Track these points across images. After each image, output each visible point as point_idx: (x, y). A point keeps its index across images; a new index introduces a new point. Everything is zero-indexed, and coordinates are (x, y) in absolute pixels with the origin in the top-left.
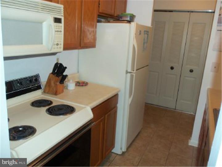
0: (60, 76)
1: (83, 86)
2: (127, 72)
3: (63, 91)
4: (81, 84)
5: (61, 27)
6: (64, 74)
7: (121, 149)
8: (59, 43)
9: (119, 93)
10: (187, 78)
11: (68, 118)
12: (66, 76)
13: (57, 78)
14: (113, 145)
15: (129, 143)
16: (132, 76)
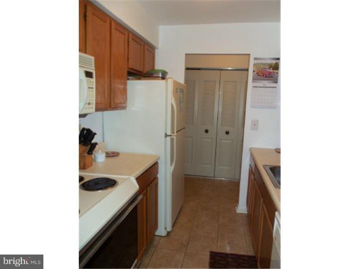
0: (88, 145)
1: (113, 156)
2: (166, 136)
3: (91, 165)
4: (111, 155)
5: (93, 82)
6: (93, 141)
7: (166, 229)
8: (91, 102)
9: (159, 161)
10: (223, 141)
11: (113, 192)
12: (96, 144)
13: (85, 147)
14: (156, 226)
15: (174, 220)
16: (172, 140)
